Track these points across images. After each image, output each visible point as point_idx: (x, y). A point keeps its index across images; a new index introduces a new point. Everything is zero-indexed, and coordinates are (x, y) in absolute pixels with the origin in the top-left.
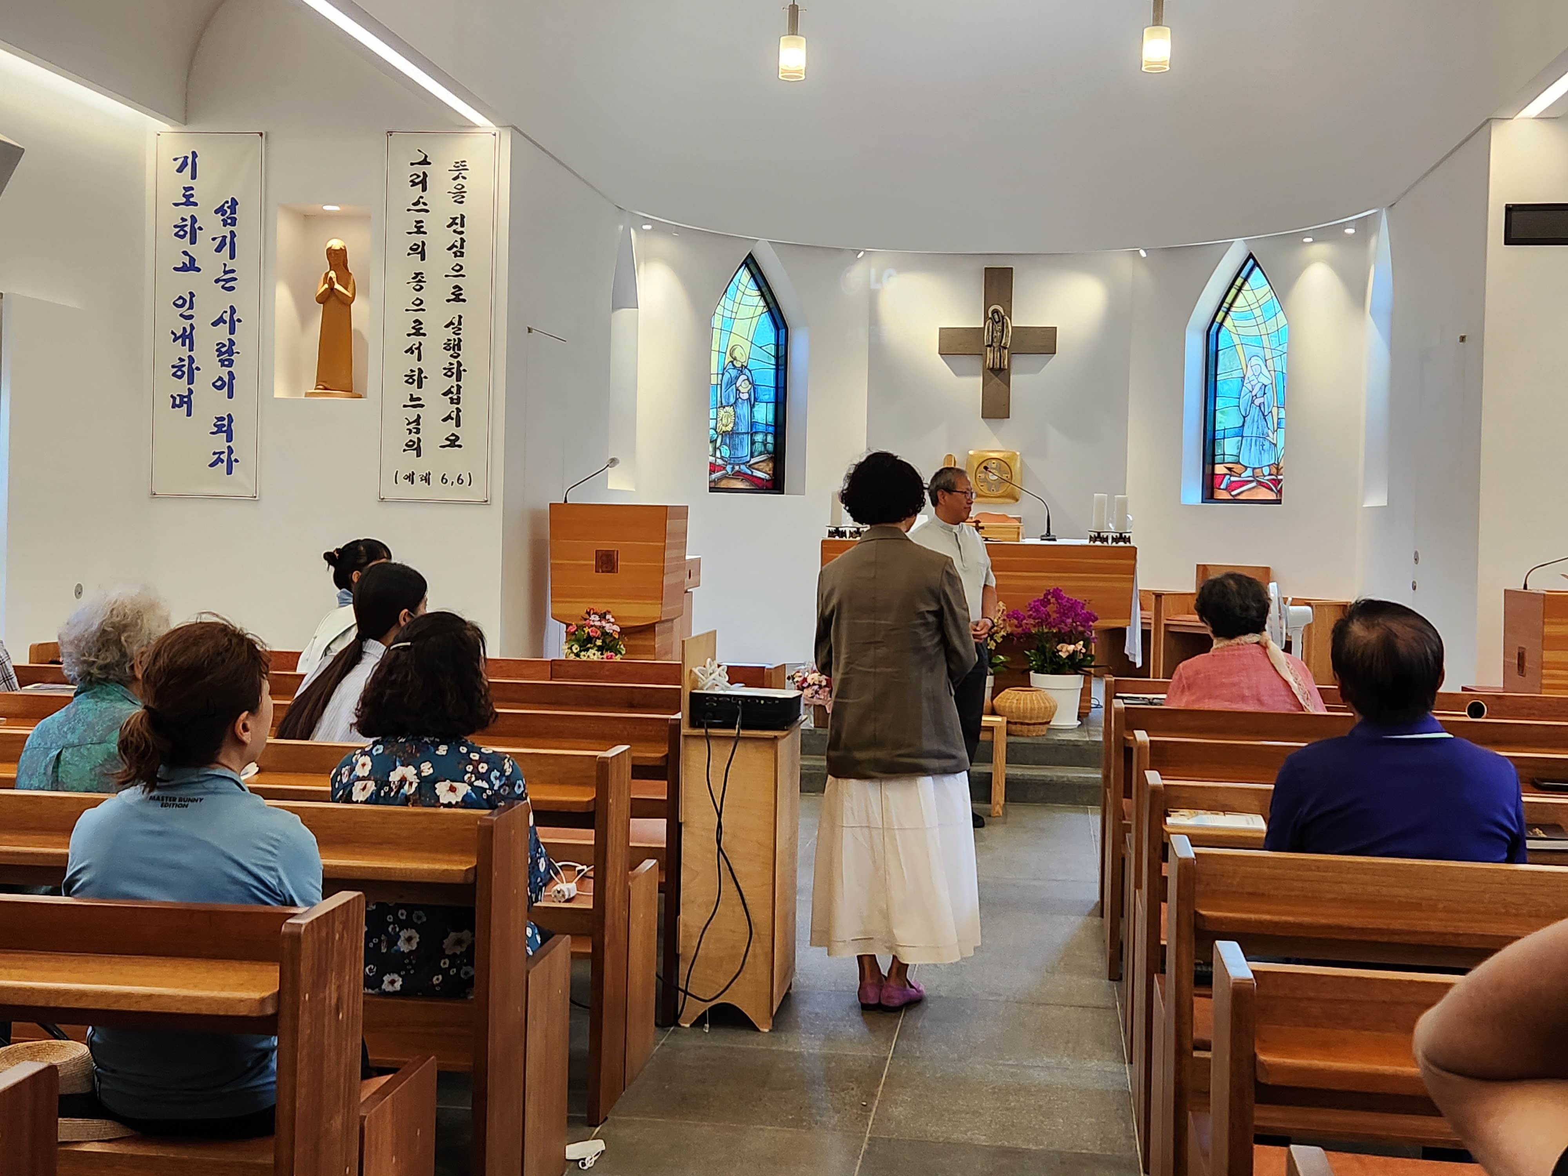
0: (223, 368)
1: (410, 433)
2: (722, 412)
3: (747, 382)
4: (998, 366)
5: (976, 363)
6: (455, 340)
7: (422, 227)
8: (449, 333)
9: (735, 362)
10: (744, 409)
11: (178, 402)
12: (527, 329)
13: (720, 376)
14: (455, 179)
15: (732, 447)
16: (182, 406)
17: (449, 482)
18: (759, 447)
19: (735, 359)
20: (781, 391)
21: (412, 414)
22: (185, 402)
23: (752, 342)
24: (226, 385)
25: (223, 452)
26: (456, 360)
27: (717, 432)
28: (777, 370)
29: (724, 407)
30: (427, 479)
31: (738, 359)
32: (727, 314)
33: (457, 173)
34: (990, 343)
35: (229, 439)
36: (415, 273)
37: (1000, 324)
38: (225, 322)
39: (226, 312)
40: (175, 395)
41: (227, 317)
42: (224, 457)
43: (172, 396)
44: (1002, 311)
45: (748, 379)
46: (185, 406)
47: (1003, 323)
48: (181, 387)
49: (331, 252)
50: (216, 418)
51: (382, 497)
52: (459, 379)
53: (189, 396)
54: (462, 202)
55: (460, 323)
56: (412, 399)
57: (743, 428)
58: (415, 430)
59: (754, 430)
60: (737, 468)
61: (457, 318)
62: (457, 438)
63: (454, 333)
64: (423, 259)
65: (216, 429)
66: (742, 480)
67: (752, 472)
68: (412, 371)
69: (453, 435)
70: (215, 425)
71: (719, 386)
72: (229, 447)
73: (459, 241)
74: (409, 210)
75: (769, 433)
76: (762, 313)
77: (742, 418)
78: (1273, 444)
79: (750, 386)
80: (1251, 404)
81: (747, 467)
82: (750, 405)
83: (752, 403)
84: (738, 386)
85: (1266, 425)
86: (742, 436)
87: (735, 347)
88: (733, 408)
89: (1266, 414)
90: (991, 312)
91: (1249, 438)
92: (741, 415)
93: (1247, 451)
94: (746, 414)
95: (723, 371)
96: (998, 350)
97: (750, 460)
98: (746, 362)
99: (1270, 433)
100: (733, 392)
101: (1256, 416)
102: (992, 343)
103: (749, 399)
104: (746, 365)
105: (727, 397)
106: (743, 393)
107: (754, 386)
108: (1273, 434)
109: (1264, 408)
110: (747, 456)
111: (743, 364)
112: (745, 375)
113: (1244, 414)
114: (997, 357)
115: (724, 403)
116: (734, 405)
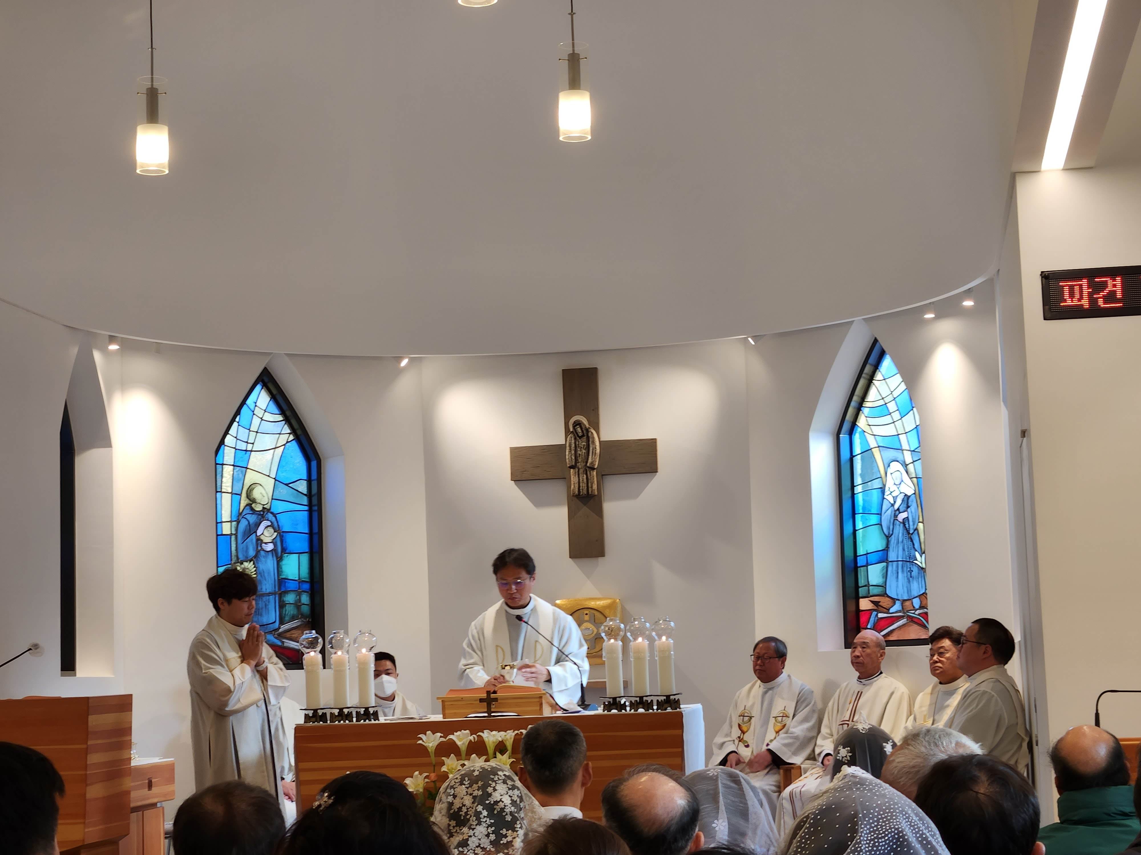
3: (271, 530)
4: (586, 492)
5: (558, 490)
9: (253, 505)
10: (269, 564)
13: (234, 523)
18: (290, 610)
19: (254, 501)
20: (316, 538)
23: (275, 479)
28: (310, 511)
29: (242, 563)
31: (258, 501)
32: (242, 446)
34: (574, 463)
37: (585, 438)
44: (585, 421)
45: (272, 526)
47: (588, 438)
57: (269, 586)
59: (283, 589)
67: (283, 642)
71: (233, 538)
75: (303, 591)
76: (287, 442)
77: (266, 575)
78: (922, 568)
79: (276, 534)
80: (895, 520)
81: (276, 636)
82: (277, 558)
83: (279, 554)
84: (258, 535)
85: (912, 546)
86: (268, 598)
87: (253, 486)
88: (254, 564)
89: (911, 532)
90: (573, 424)
91: (895, 564)
92: (265, 571)
93: (894, 580)
94: (272, 570)
95: (238, 518)
96: (583, 471)
97: (279, 628)
98: (269, 504)
99: (917, 555)
100: (252, 543)
101: (901, 535)
102: (576, 463)
103: (274, 551)
104: (268, 508)
105: (245, 549)
106: (266, 543)
107: (281, 534)
108: (921, 556)
109: (909, 525)
110: (275, 622)
111: (265, 506)
112: (268, 520)
113: (887, 534)
114: (583, 480)
115: (241, 557)
116: (255, 559)
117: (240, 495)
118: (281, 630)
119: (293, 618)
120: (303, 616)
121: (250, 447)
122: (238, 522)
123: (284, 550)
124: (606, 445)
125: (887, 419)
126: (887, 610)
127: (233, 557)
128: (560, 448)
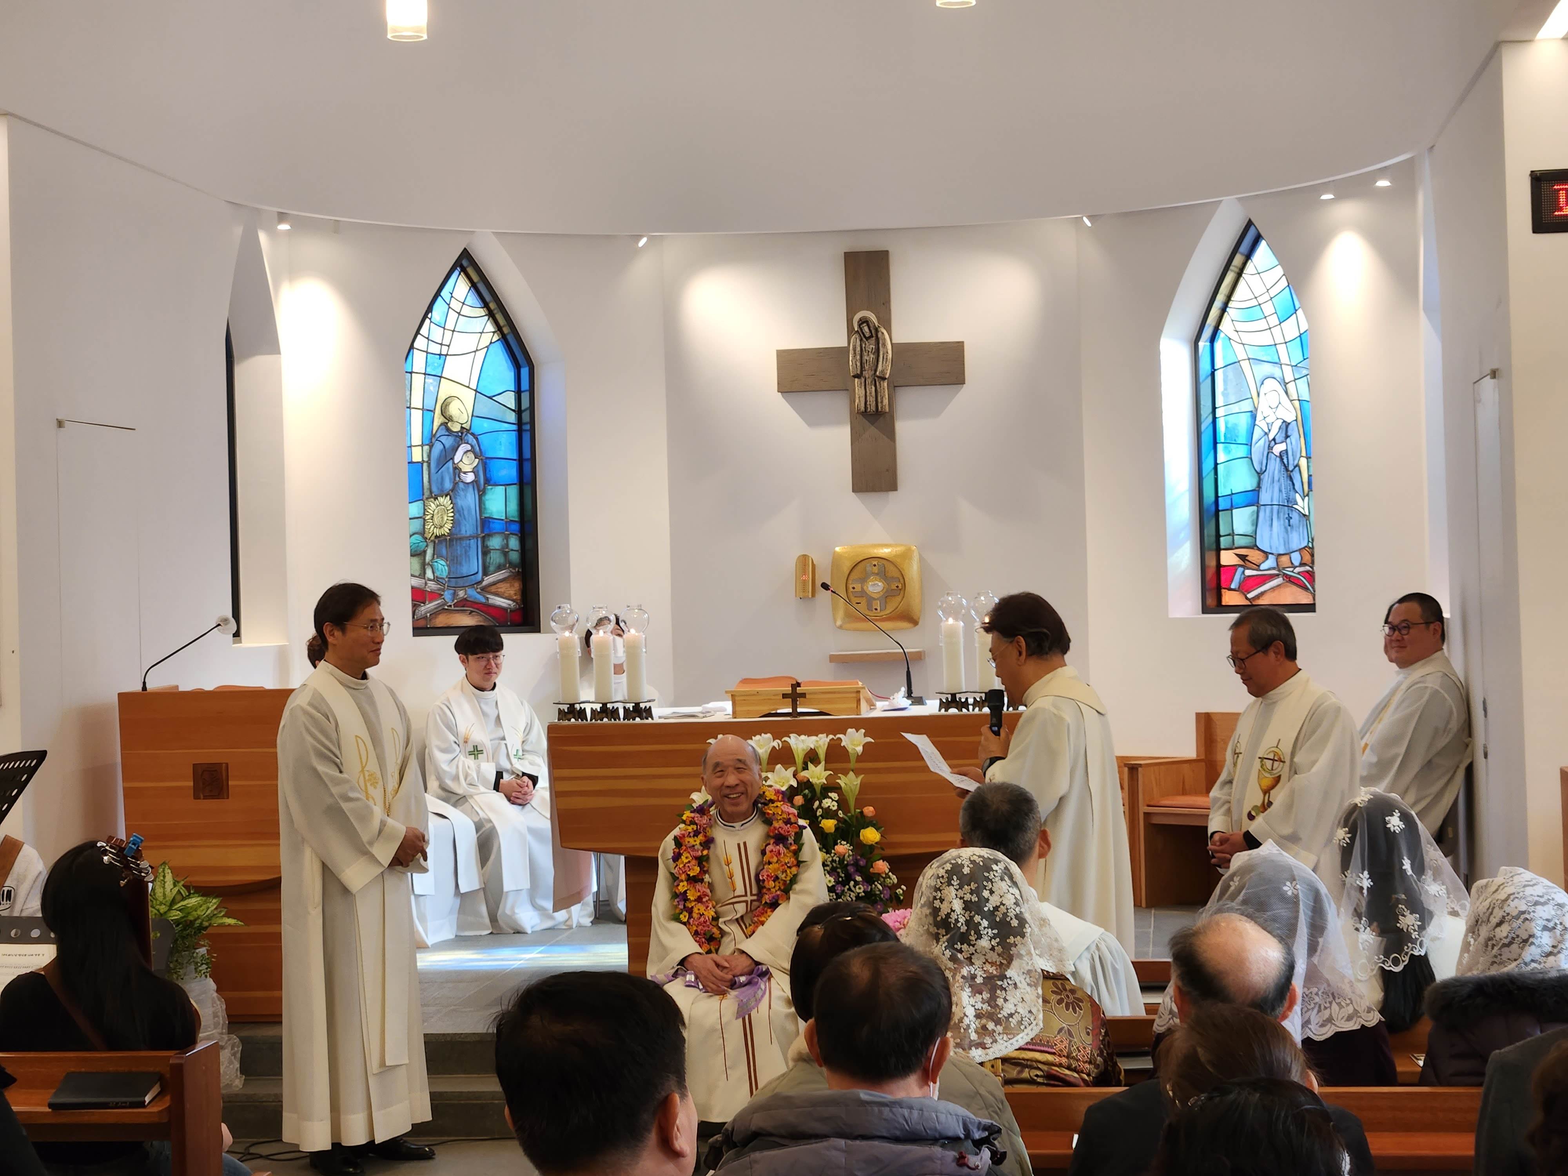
2: (432, 506)
3: (472, 456)
4: (874, 408)
5: (839, 405)
9: (449, 424)
10: (469, 499)
12: (56, 423)
13: (426, 448)
15: (453, 561)
18: (496, 558)
19: (450, 419)
20: (527, 466)
23: (476, 391)
27: (426, 538)
28: (520, 432)
29: (436, 499)
31: (455, 419)
32: (435, 349)
34: (859, 372)
37: (873, 340)
44: (873, 318)
45: (473, 450)
47: (877, 339)
57: (469, 528)
59: (487, 531)
60: (461, 594)
66: (472, 612)
67: (487, 599)
71: (425, 465)
75: (511, 534)
76: (491, 343)
77: (466, 513)
78: (1305, 515)
79: (477, 460)
80: (1268, 453)
81: (479, 590)
82: (479, 491)
83: (482, 487)
84: (456, 462)
85: (1292, 487)
86: (468, 542)
87: (449, 400)
88: (450, 499)
89: (1291, 468)
90: (858, 322)
91: (1268, 508)
92: (464, 508)
93: (1267, 528)
94: (473, 506)
95: (430, 440)
96: (872, 382)
97: (483, 580)
98: (469, 423)
99: (1298, 498)
100: (449, 473)
101: (1276, 472)
102: (862, 371)
103: (475, 482)
104: (468, 428)
105: (440, 480)
106: (465, 473)
107: (485, 462)
108: (1303, 500)
109: (1288, 460)
110: (477, 573)
111: (463, 426)
112: (467, 443)
113: (1258, 470)
114: (871, 393)
115: (435, 490)
116: (452, 494)
117: (433, 411)
118: (484, 583)
119: (499, 568)
120: (512, 565)
121: (444, 350)
122: (431, 446)
123: (488, 481)
124: (901, 350)
125: (1262, 324)
126: (1258, 567)
127: (425, 491)
128: (840, 353)
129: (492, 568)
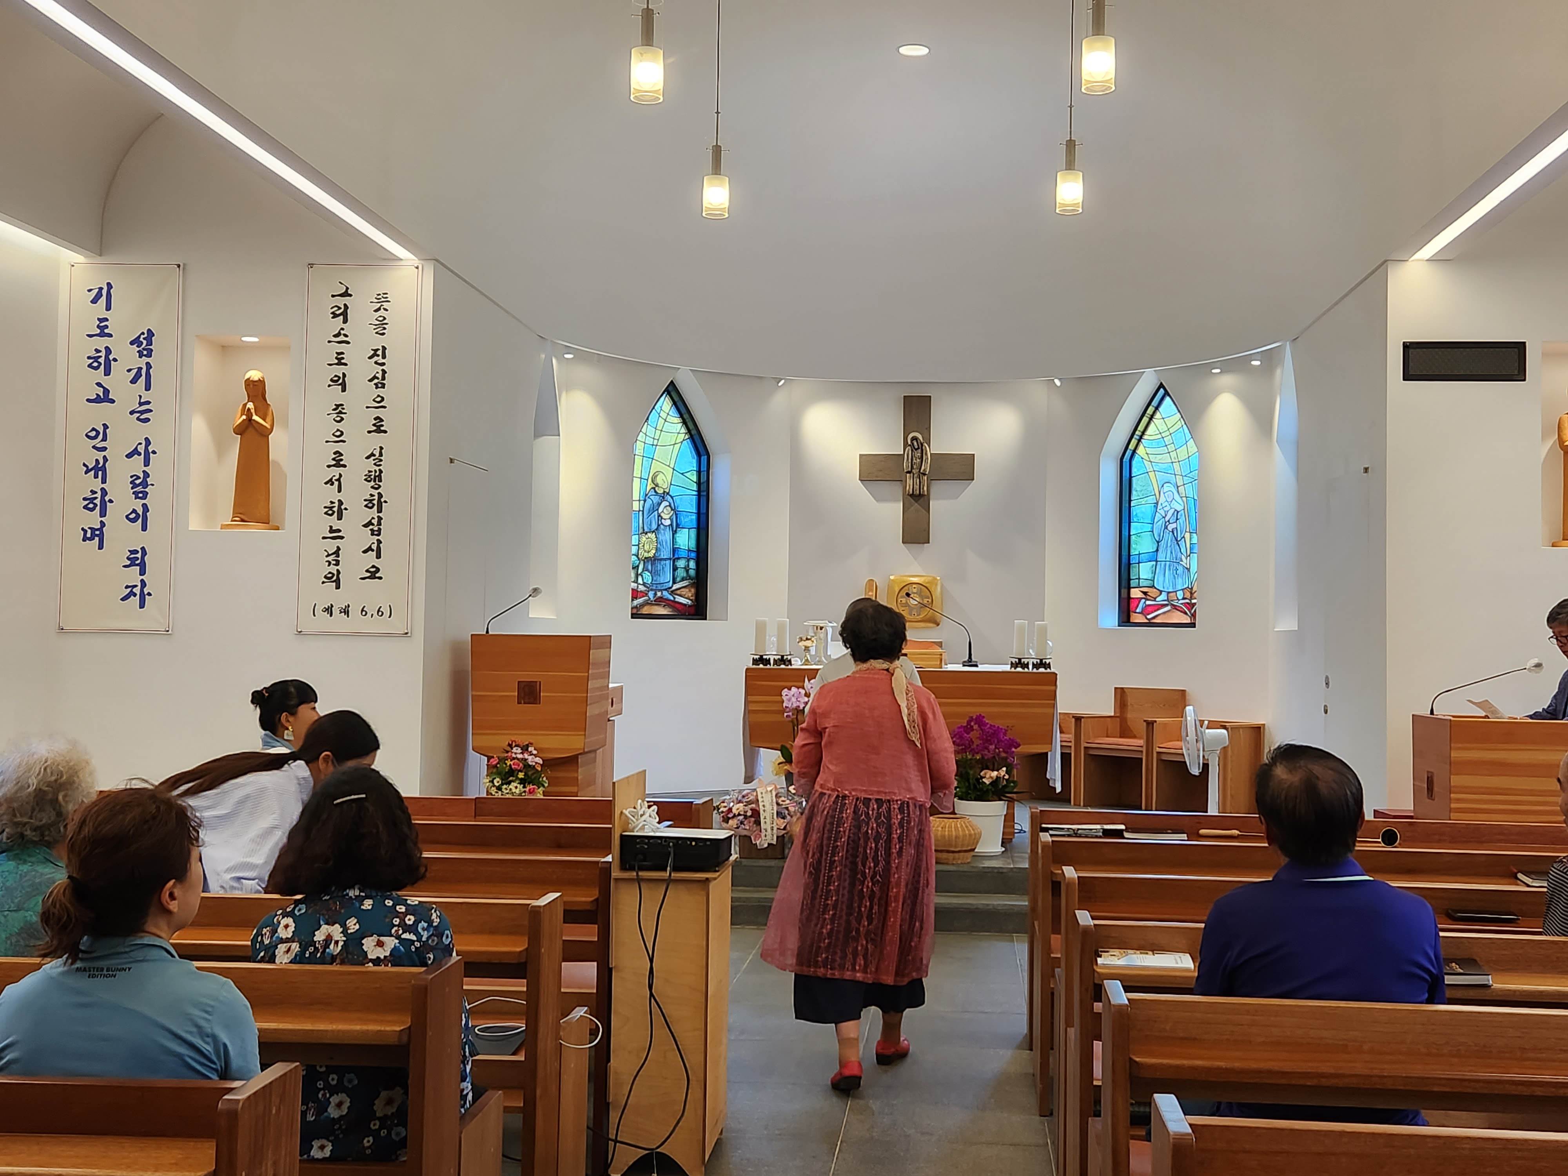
0: (138, 500)
1: (329, 565)
2: (644, 539)
3: (669, 508)
4: (918, 492)
5: (896, 489)
6: (376, 471)
7: (343, 358)
8: (370, 465)
9: (657, 488)
10: (667, 536)
11: (89, 535)
12: (449, 461)
13: (642, 502)
14: (376, 311)
15: (654, 573)
16: (94, 539)
17: (369, 615)
18: (681, 573)
19: (657, 485)
20: (703, 518)
21: (332, 546)
22: (97, 535)
23: (674, 469)
24: (140, 518)
25: (136, 586)
26: (378, 491)
28: (699, 496)
29: (646, 533)
30: (346, 611)
31: (660, 485)
32: (650, 441)
33: (379, 304)
34: (910, 470)
35: (142, 572)
36: (336, 405)
37: (919, 451)
38: (140, 454)
39: (140, 444)
40: (86, 528)
41: (141, 449)
42: (137, 591)
43: (83, 529)
44: (920, 437)
45: (670, 506)
46: (97, 539)
47: (922, 450)
48: (93, 519)
49: (249, 383)
50: (129, 551)
51: (299, 630)
52: (380, 510)
53: (101, 529)
54: (383, 334)
55: (381, 454)
56: (332, 531)
57: (666, 553)
58: (334, 562)
59: (676, 556)
60: (659, 594)
61: (379, 449)
62: (378, 570)
63: (375, 464)
64: (344, 390)
65: (129, 562)
66: (665, 606)
67: (674, 598)
68: (332, 503)
69: (373, 567)
70: (128, 558)
71: (641, 513)
72: (142, 581)
73: (381, 372)
74: (329, 342)
75: (692, 558)
76: (684, 439)
77: (664, 544)
78: (1188, 568)
79: (672, 512)
80: (1164, 529)
81: (669, 593)
82: (672, 531)
83: (674, 529)
84: (659, 512)
85: (1179, 550)
86: (664, 562)
87: (657, 473)
88: (655, 535)
89: (1179, 539)
90: (910, 439)
91: (1163, 563)
92: (663, 541)
93: (1162, 576)
94: (668, 540)
95: (645, 498)
96: (917, 476)
97: (672, 586)
98: (668, 488)
99: (1183, 558)
100: (655, 519)
101: (1169, 541)
102: (912, 469)
103: (671, 525)
104: (668, 492)
105: (649, 523)
106: (665, 519)
107: (677, 513)
108: (1188, 559)
109: (1177, 533)
110: (669, 582)
111: (665, 490)
112: (667, 501)
113: (1157, 539)
114: (916, 483)
115: (646, 530)
116: (656, 531)
118: (674, 588)
119: (683, 579)
120: (691, 578)
121: (656, 442)
122: (645, 501)
125: (1164, 450)
126: (1155, 599)
129: (678, 579)
